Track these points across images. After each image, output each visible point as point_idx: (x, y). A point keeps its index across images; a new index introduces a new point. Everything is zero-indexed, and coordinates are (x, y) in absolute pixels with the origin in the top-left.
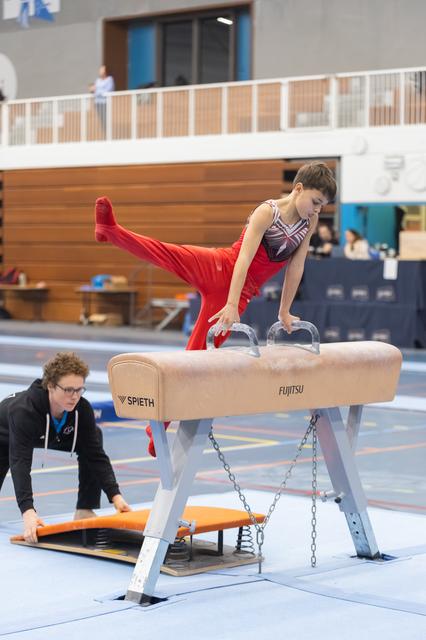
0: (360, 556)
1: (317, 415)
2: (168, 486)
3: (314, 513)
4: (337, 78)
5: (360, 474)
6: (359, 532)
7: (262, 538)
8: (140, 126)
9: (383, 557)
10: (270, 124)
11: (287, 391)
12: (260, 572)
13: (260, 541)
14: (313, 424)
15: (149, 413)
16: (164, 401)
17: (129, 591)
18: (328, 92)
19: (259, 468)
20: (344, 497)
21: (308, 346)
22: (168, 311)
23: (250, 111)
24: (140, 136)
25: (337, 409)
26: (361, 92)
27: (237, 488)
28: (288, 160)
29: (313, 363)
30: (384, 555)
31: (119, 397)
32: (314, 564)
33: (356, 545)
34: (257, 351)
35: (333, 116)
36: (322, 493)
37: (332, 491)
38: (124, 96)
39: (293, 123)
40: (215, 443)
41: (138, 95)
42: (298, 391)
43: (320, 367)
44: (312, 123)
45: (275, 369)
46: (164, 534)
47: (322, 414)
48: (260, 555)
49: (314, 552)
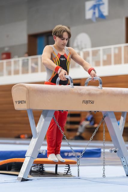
0: (127, 176)
1: (105, 116)
6: (126, 165)
11: (87, 102)
12: (79, 176)
14: (103, 119)
15: (24, 106)
16: (29, 101)
17: (18, 177)
20: (118, 150)
29: (98, 92)
32: (104, 176)
33: (125, 171)
42: (92, 103)
43: (102, 94)
45: (80, 93)
46: (32, 155)
47: (107, 115)
48: (78, 169)
49: (104, 171)
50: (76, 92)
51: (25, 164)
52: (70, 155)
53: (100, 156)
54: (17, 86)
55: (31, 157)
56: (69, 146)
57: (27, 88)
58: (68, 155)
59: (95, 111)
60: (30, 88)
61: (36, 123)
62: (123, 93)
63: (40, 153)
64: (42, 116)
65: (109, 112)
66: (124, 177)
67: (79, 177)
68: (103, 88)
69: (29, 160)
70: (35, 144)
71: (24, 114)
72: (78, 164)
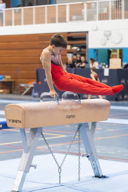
0: (96, 177)
1: (80, 126)
2: (27, 152)
3: (79, 161)
4: (86, 3)
5: (96, 147)
6: (96, 168)
7: (61, 171)
8: (15, 21)
9: (104, 177)
10: (62, 20)
11: (69, 117)
12: (60, 183)
13: (60, 172)
14: (79, 129)
15: (20, 125)
16: (25, 121)
17: (12, 190)
18: (83, 8)
19: (59, 145)
20: (90, 155)
21: (77, 101)
22: (26, 88)
23: (55, 15)
24: (15, 24)
25: (87, 123)
26: (95, 8)
27: (51, 152)
28: (69, 33)
30: (104, 176)
31: (9, 120)
32: (79, 180)
33: (94, 172)
34: (58, 103)
35: (85, 17)
36: (82, 154)
37: (85, 153)
38: (10, 10)
39: (71, 19)
40: (43, 136)
41: (15, 10)
43: (81, 108)
44: (77, 20)
45: (65, 109)
46: (25, 169)
47: (82, 125)
48: (60, 177)
49: (79, 175)
50: (61, 108)
55: (24, 171)
57: (23, 109)
69: (22, 175)
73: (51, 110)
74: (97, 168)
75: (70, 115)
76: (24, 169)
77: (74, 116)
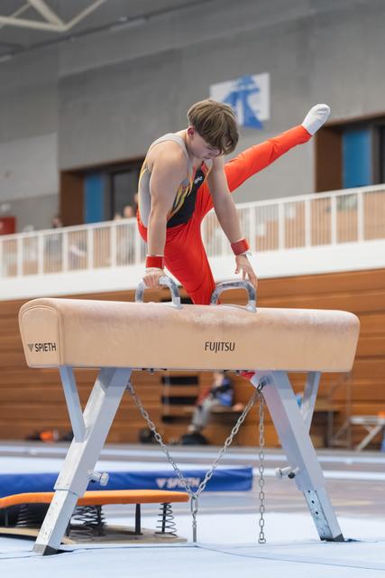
0: (322, 539)
1: (264, 382)
2: (79, 439)
6: (319, 512)
7: (196, 506)
12: (195, 540)
14: (260, 391)
16: (65, 344)
17: (36, 545)
20: (299, 472)
22: (368, 429)
24: (340, 240)
29: (246, 321)
32: (262, 540)
33: (318, 527)
42: (229, 348)
43: (255, 326)
45: (198, 323)
46: (71, 486)
47: (268, 380)
48: (195, 523)
49: (262, 527)
50: (188, 319)
51: (53, 509)
52: (172, 483)
53: (249, 488)
54: (32, 305)
55: (69, 491)
56: (169, 460)
57: (60, 310)
58: (166, 483)
59: (238, 371)
60: (67, 309)
61: (84, 401)
62: (312, 322)
63: (93, 481)
64: (98, 384)
65: (273, 372)
66: (313, 542)
67: (195, 544)
68: (260, 310)
69: (64, 499)
70: (81, 455)
71: (51, 378)
72: (194, 509)
73: (152, 320)
74: (323, 513)
75: (218, 340)
76: (70, 482)
77: (231, 347)
